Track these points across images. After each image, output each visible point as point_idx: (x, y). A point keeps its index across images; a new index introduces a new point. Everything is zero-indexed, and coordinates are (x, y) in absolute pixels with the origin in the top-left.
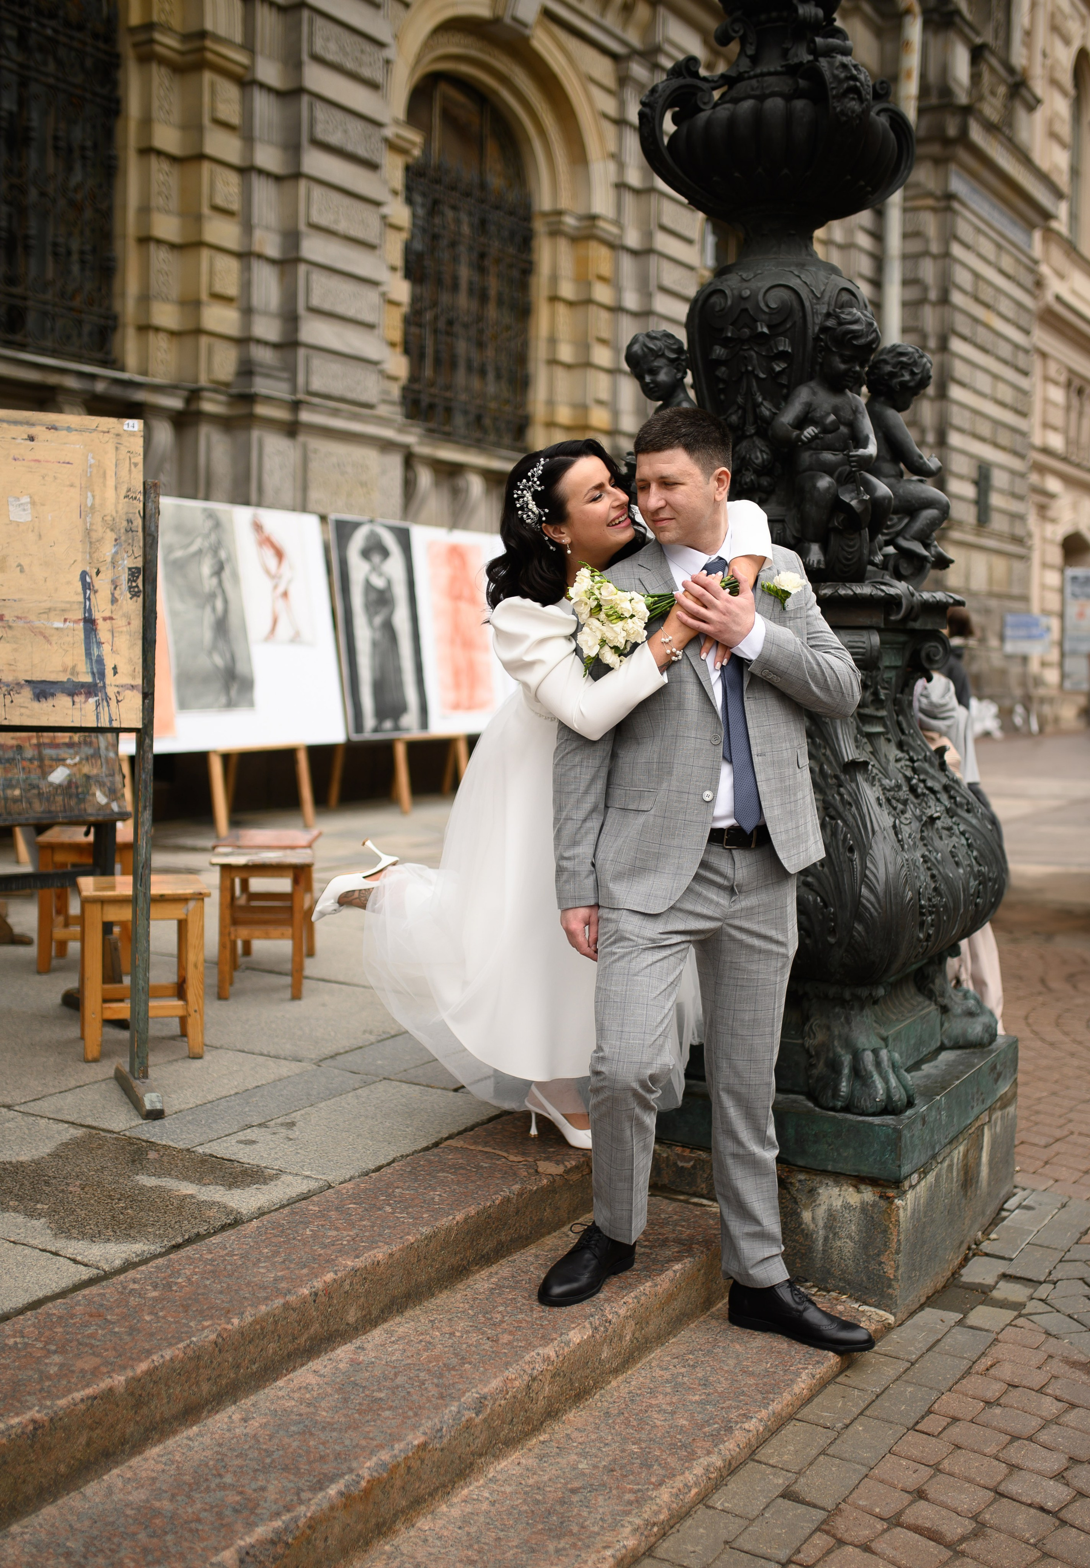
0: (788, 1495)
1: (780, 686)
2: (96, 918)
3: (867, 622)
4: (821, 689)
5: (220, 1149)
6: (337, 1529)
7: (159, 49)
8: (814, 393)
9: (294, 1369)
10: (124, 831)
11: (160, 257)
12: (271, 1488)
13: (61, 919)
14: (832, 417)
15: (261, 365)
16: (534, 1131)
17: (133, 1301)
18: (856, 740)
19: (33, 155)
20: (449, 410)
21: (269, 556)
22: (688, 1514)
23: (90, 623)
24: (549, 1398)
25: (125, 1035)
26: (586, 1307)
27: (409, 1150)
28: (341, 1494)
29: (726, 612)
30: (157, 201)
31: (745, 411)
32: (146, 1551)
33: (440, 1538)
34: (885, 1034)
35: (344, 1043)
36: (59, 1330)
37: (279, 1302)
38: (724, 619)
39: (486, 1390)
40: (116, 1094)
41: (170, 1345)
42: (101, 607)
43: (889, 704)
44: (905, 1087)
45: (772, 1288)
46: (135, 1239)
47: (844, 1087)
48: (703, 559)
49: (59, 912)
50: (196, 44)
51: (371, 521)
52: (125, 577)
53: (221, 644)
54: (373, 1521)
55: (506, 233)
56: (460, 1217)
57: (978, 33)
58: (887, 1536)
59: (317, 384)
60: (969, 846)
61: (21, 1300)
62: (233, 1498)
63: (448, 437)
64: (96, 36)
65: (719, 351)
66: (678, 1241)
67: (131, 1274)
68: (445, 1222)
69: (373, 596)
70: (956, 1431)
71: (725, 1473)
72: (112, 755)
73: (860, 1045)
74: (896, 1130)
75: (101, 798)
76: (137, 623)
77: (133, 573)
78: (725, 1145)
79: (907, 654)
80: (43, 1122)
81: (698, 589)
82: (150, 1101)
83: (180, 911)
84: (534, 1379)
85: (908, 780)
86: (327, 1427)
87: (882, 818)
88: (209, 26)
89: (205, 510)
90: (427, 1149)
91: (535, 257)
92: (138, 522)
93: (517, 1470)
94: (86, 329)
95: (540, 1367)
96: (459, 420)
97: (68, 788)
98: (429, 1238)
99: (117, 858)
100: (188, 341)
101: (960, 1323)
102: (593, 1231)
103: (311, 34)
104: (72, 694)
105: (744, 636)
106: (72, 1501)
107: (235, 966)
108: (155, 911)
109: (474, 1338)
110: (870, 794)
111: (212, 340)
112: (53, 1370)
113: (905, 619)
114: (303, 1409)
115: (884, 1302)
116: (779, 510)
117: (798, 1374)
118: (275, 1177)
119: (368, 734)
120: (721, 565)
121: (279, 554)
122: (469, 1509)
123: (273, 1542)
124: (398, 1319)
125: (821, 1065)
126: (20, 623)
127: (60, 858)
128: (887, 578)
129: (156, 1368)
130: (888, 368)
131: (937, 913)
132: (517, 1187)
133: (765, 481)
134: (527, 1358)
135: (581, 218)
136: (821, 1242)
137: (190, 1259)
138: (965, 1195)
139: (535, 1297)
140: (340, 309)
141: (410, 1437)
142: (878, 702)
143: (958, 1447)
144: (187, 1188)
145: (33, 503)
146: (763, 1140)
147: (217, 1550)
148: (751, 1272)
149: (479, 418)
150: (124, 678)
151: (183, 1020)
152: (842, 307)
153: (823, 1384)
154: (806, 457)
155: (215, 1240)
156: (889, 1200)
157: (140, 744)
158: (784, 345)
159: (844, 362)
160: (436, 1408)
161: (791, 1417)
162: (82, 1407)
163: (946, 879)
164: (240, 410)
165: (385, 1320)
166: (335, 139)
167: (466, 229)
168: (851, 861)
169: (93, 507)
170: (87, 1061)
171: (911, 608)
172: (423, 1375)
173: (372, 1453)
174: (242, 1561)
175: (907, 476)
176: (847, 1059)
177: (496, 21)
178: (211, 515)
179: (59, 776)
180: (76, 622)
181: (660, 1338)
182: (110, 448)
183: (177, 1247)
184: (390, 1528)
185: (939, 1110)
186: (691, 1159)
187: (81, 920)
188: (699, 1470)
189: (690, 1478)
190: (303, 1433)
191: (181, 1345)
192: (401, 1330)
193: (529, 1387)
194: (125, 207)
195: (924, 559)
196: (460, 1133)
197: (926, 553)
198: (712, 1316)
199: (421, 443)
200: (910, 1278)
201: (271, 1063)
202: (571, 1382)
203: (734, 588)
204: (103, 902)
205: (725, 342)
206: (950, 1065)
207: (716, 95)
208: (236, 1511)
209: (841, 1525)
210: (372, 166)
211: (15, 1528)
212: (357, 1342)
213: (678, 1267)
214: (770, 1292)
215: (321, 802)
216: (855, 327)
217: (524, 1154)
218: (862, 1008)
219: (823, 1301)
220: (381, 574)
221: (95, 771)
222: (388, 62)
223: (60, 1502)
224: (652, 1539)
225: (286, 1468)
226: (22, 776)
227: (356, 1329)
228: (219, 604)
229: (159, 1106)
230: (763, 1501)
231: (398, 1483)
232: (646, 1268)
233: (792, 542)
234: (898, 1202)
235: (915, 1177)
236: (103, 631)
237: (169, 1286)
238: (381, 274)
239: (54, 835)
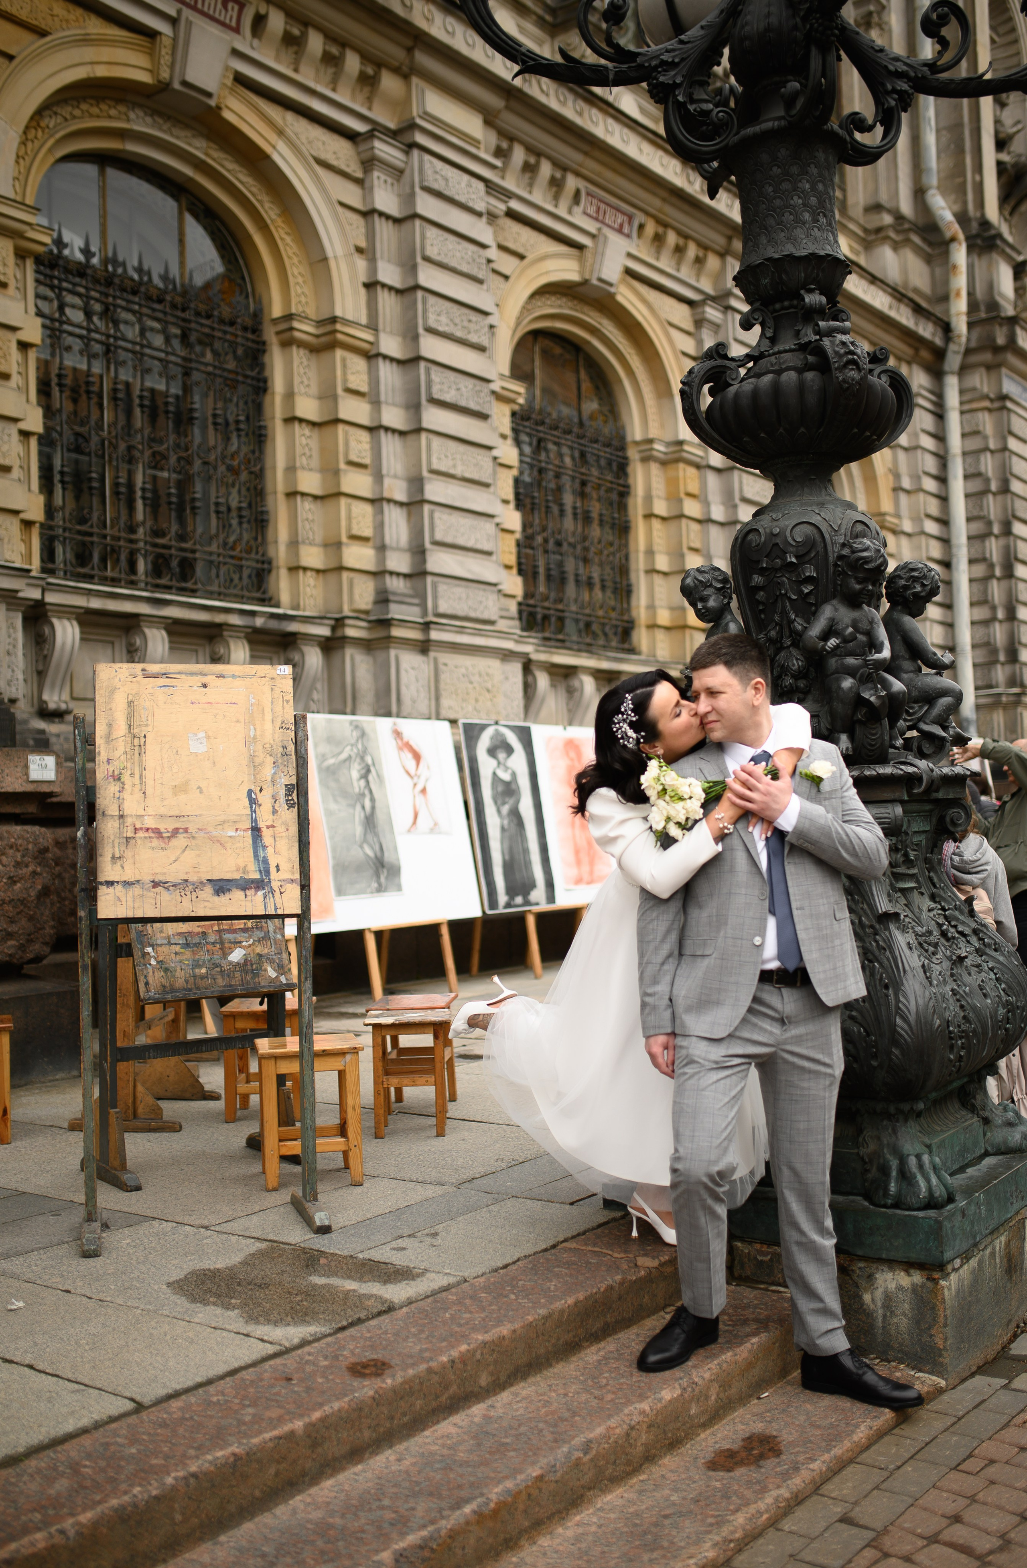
0: (845, 1520)
1: (815, 852)
2: (271, 1071)
3: (890, 796)
4: (851, 855)
5: (376, 1255)
6: (472, 1541)
7: (297, 334)
8: (836, 610)
9: (438, 1422)
10: (291, 1000)
11: (305, 507)
12: (419, 1508)
13: (243, 1076)
14: (850, 629)
15: (395, 594)
16: (635, 1233)
17: (308, 1368)
18: (889, 895)
19: (197, 431)
20: (561, 620)
21: (408, 757)
22: (760, 1535)
23: (256, 831)
24: (645, 1445)
25: (298, 1169)
26: (677, 1372)
27: (531, 1252)
28: (474, 1512)
29: (766, 794)
30: (301, 461)
31: (781, 626)
32: (323, 1553)
33: (557, 1552)
34: (928, 1142)
35: (480, 1170)
36: (252, 1390)
37: (423, 1367)
38: (765, 799)
39: (591, 1436)
40: (293, 1215)
41: (338, 1399)
42: (265, 818)
43: (921, 863)
44: (945, 1186)
45: (836, 1356)
46: (309, 1324)
47: (893, 1187)
48: (750, 752)
49: (241, 1071)
50: (329, 328)
51: (497, 723)
52: (282, 792)
53: (370, 837)
54: (502, 1536)
55: (603, 462)
56: (570, 1301)
57: (1019, 253)
58: (926, 1550)
59: (443, 608)
60: (997, 979)
61: (221, 1369)
62: (389, 1515)
63: (562, 644)
64: (245, 329)
65: (757, 579)
66: (757, 1320)
67: (307, 1349)
68: (558, 1305)
69: (500, 788)
70: (992, 1471)
71: (792, 1503)
72: (279, 936)
73: (905, 1152)
74: (937, 1221)
75: (272, 973)
76: (294, 829)
77: (289, 788)
78: (789, 1235)
79: (934, 820)
80: (234, 1238)
81: (744, 776)
82: (320, 1219)
83: (339, 1063)
84: (632, 1428)
85: (940, 926)
86: (464, 1464)
87: (912, 960)
88: (338, 313)
89: (351, 722)
90: (546, 1250)
91: (631, 481)
92: (291, 748)
93: (620, 1502)
94: (246, 573)
95: (636, 1418)
96: (570, 627)
97: (244, 966)
98: (546, 1318)
99: (287, 1024)
100: (332, 577)
101: (1005, 1387)
102: (682, 1310)
103: (425, 311)
104: (244, 889)
105: (781, 812)
106: (266, 1519)
107: (389, 1111)
108: (318, 1064)
109: (584, 1397)
110: (901, 939)
111: (352, 575)
112: (247, 1418)
113: (928, 791)
114: (445, 1452)
115: (937, 1369)
116: (815, 707)
117: (857, 1426)
118: (422, 1274)
119: (501, 910)
120: (766, 757)
121: (417, 757)
122: (580, 1530)
123: (421, 1547)
124: (522, 1384)
125: (874, 1170)
126: (202, 834)
127: (240, 1024)
128: (911, 758)
129: (327, 1416)
130: (902, 582)
131: (967, 1037)
132: (618, 1278)
133: (802, 684)
134: (626, 1411)
135: (668, 444)
136: (880, 1320)
137: (353, 1338)
138: (1010, 1279)
139: (635, 1365)
140: (461, 541)
141: (529, 1471)
142: (908, 862)
143: (993, 1483)
144: (351, 1285)
145: (208, 737)
146: (822, 1231)
147: (377, 1552)
148: (818, 1342)
149: (588, 625)
150: (285, 874)
151: (345, 1154)
152: (857, 537)
153: (880, 1435)
154: (833, 662)
155: (373, 1323)
156: (935, 1281)
157: (300, 927)
158: (810, 571)
159: (859, 583)
160: (552, 1449)
161: (851, 1461)
162: (271, 1444)
163: (974, 1008)
164: (379, 633)
165: (511, 1385)
166: (449, 396)
167: (568, 460)
168: (887, 996)
169: (255, 738)
170: (268, 1190)
171: (932, 782)
172: (541, 1425)
173: (499, 1482)
174: (397, 1561)
175: (925, 670)
176: (894, 1164)
177: (585, 282)
178: (357, 727)
179: (237, 956)
180: (245, 830)
181: (742, 1400)
182: (267, 689)
183: (343, 1329)
184: (516, 1544)
185: (978, 1205)
186: (768, 1253)
187: (259, 1076)
188: (769, 1500)
189: (762, 1506)
190: (445, 1469)
191: (346, 1399)
192: (524, 1393)
193: (628, 1435)
194: (274, 468)
195: (944, 738)
196: (573, 1237)
197: (944, 734)
198: (788, 1383)
199: (537, 651)
200: (959, 1348)
201: (419, 1187)
202: (665, 1432)
203: (775, 775)
204: (276, 1058)
205: (762, 571)
206: (992, 1168)
207: (743, 372)
208: (392, 1524)
209: (887, 1543)
210: (483, 416)
211: (223, 1538)
212: (489, 1402)
213: (755, 1340)
214: (834, 1359)
215: (463, 970)
216: (865, 554)
217: (626, 1252)
218: (906, 1120)
219: (883, 1369)
220: (506, 768)
221: (266, 951)
222: (492, 327)
223: (256, 1520)
224: (730, 1553)
225: (431, 1494)
226: (207, 957)
227: (488, 1391)
228: (367, 804)
229: (327, 1223)
230: (823, 1524)
231: (521, 1507)
232: (729, 1342)
233: (826, 733)
234: (943, 1283)
235: (957, 1262)
236: (266, 834)
237: (336, 1357)
238: (496, 508)
239: (234, 1006)
